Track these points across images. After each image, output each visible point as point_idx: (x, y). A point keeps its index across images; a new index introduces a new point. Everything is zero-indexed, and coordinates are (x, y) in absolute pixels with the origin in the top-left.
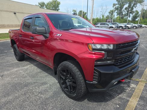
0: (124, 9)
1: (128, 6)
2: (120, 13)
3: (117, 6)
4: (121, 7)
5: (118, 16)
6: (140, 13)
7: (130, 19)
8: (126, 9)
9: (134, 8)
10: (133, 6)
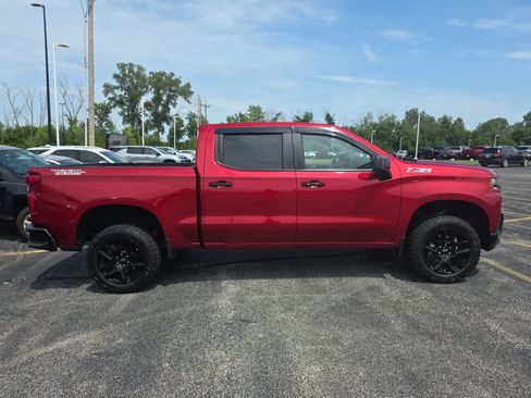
0: (141, 105)
1: (153, 100)
2: (132, 117)
3: (118, 92)
4: (134, 101)
5: (128, 125)
6: (186, 123)
7: (164, 138)
8: (147, 105)
9: (171, 107)
10: (168, 102)
